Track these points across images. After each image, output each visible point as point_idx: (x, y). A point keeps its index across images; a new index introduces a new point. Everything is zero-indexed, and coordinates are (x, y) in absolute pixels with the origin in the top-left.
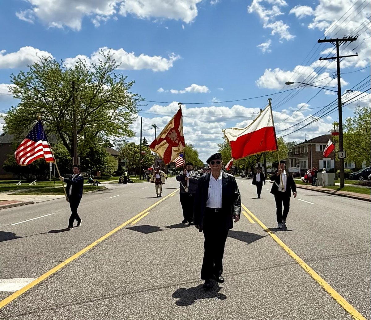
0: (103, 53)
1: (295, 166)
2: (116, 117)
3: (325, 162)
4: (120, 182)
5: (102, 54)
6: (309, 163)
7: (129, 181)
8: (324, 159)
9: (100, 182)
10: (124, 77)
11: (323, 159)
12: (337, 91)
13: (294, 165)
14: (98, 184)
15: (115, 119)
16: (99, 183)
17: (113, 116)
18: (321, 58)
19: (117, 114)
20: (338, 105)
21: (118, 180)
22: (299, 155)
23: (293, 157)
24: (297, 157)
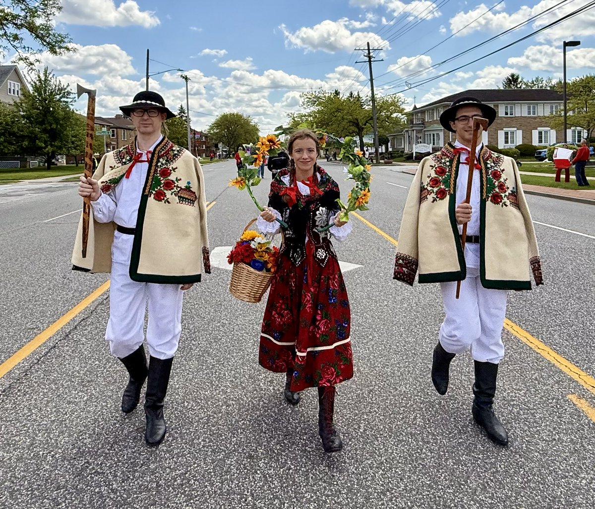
3: (506, 134)
6: (445, 137)
8: (506, 129)
11: (504, 129)
22: (423, 124)
23: (414, 128)
24: (420, 128)
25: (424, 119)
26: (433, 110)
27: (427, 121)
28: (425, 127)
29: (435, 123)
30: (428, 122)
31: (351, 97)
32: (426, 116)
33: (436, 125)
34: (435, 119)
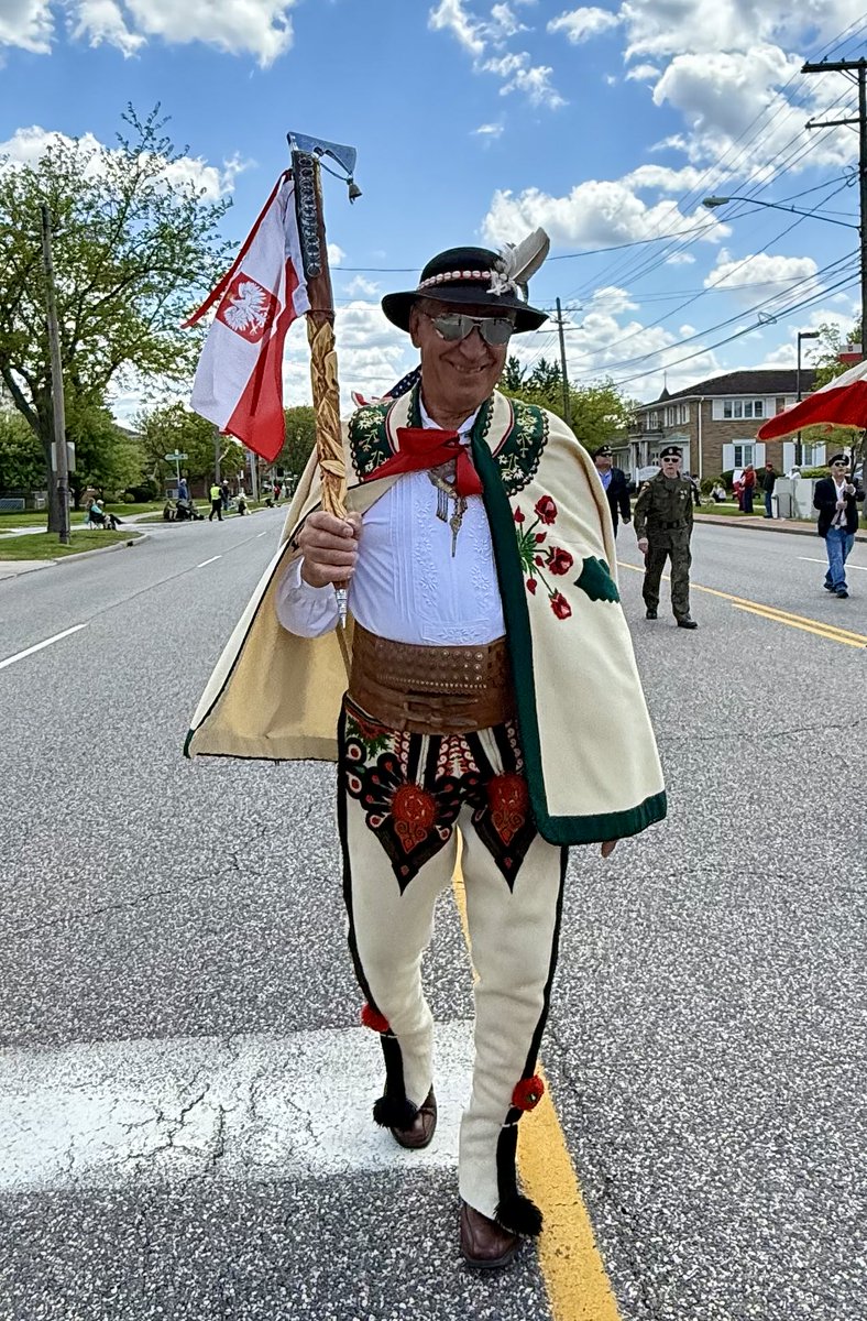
0: (134, 116)
1: (649, 465)
2: (167, 322)
3: (738, 449)
4: (167, 518)
5: (132, 119)
6: (692, 453)
7: (191, 514)
8: (737, 442)
9: (121, 519)
10: (197, 192)
11: (734, 441)
12: (859, 225)
13: (645, 459)
14: (117, 525)
15: (164, 328)
16: (120, 523)
17: (157, 317)
18: (812, 123)
19: (168, 312)
20: (860, 269)
21: (161, 513)
22: (661, 431)
23: (643, 439)
24: (656, 439)
25: (661, 423)
26: (675, 407)
27: (666, 425)
28: (664, 437)
29: (679, 430)
30: (668, 427)
31: (543, 369)
32: (666, 417)
33: (679, 434)
34: (679, 423)
